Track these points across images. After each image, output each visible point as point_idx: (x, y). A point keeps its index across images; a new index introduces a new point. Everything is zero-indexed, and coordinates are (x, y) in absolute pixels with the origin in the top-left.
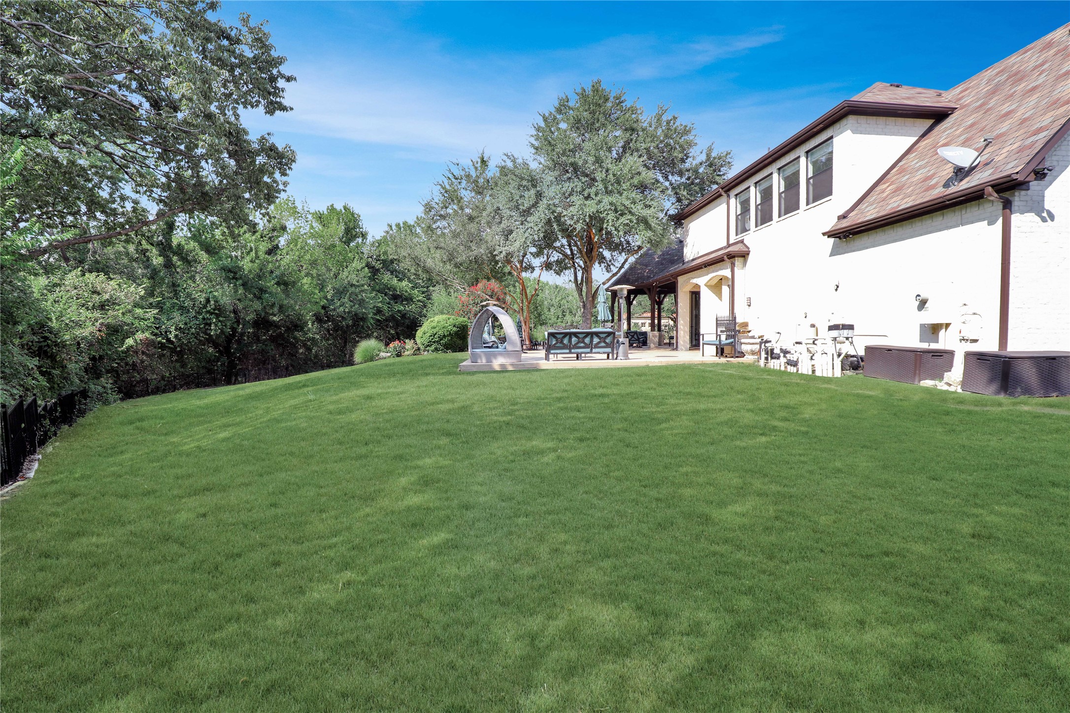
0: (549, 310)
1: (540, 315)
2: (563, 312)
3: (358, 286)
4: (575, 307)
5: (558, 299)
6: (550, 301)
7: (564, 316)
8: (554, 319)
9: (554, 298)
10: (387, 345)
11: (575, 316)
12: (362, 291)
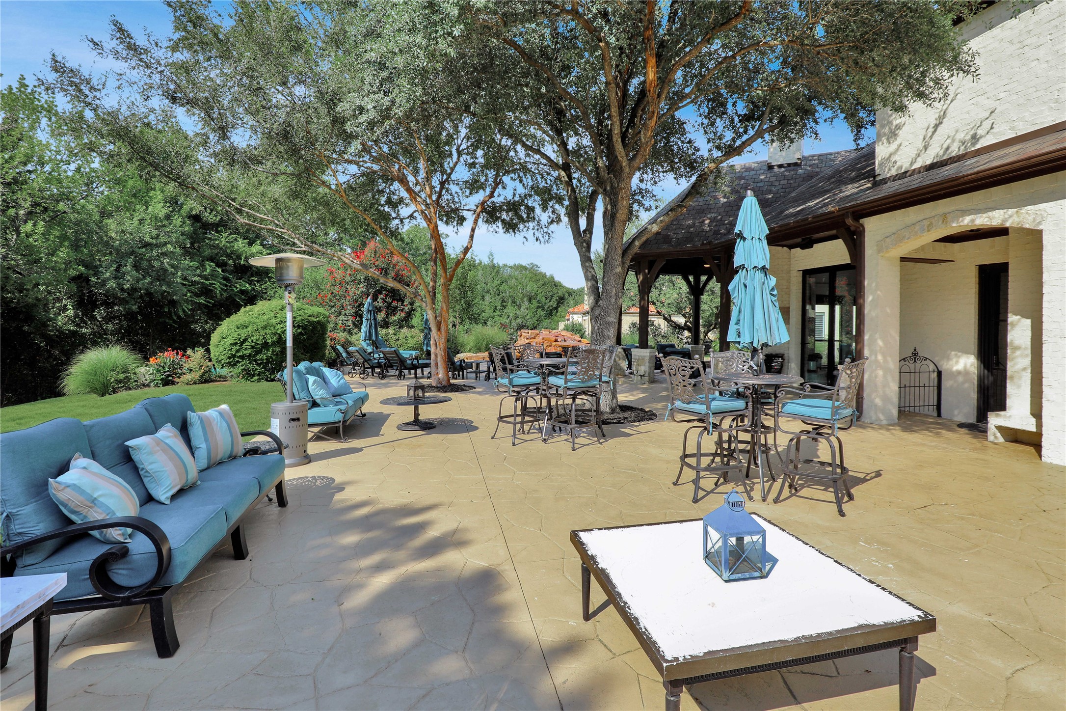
0: (483, 298)
1: (469, 305)
2: (503, 301)
3: (156, 246)
4: (520, 296)
5: (496, 283)
6: (484, 285)
7: (505, 307)
8: (488, 312)
9: (490, 281)
10: (146, 359)
11: (520, 307)
12: (164, 254)
